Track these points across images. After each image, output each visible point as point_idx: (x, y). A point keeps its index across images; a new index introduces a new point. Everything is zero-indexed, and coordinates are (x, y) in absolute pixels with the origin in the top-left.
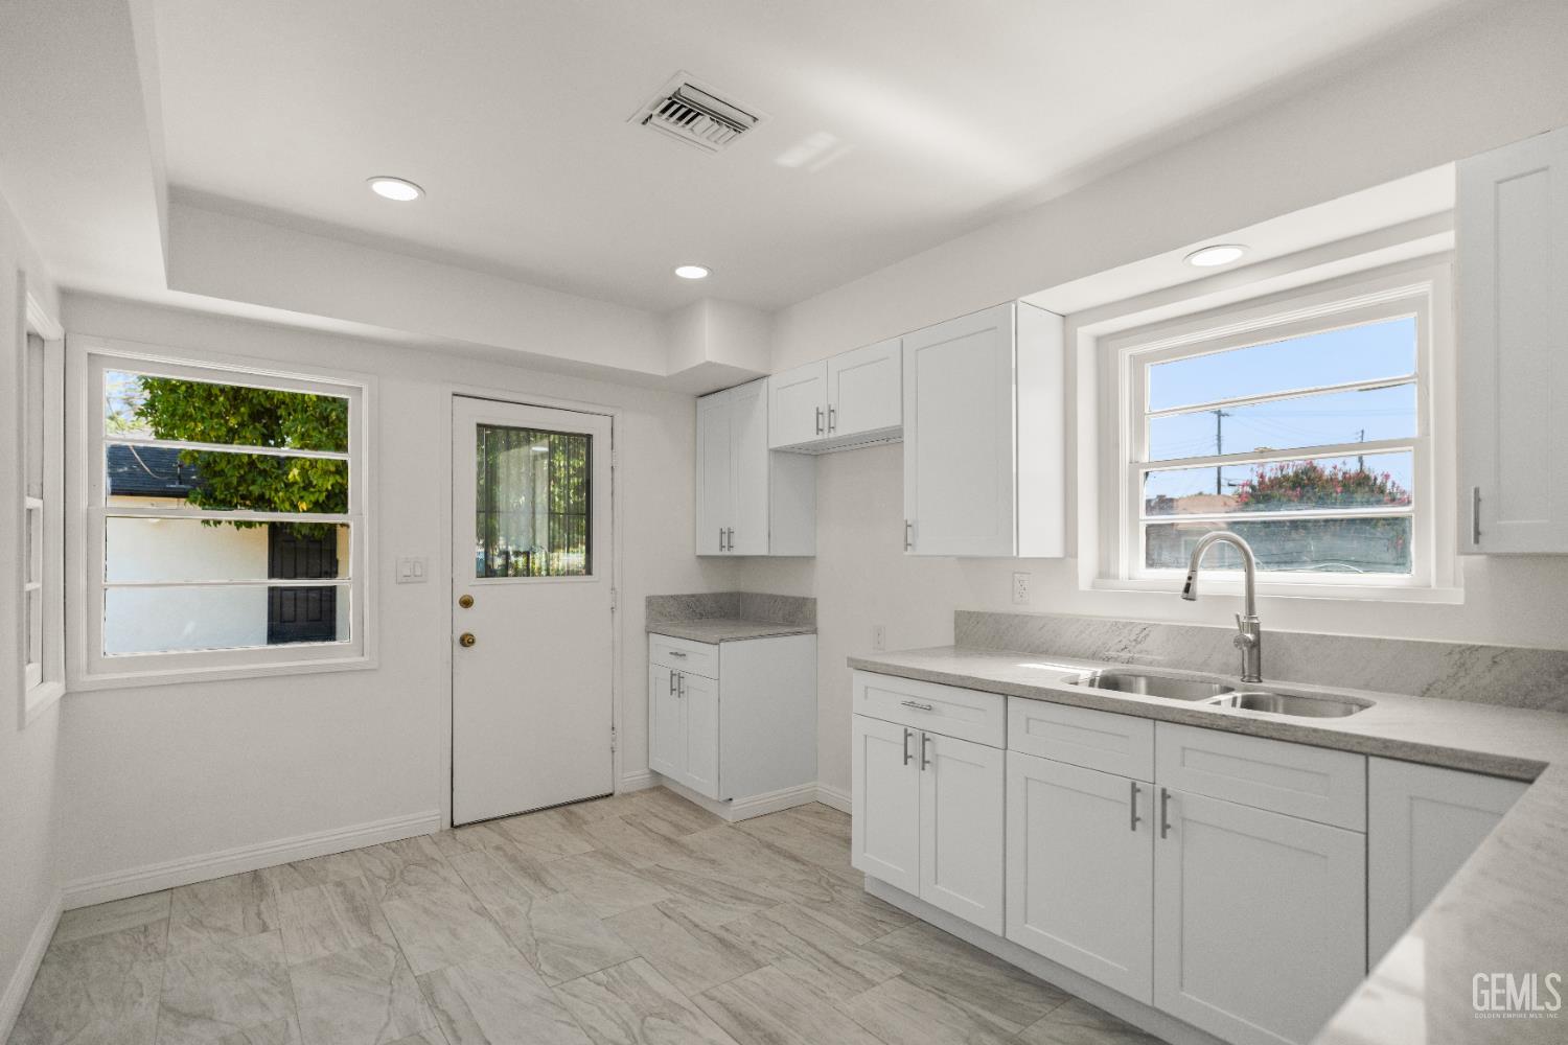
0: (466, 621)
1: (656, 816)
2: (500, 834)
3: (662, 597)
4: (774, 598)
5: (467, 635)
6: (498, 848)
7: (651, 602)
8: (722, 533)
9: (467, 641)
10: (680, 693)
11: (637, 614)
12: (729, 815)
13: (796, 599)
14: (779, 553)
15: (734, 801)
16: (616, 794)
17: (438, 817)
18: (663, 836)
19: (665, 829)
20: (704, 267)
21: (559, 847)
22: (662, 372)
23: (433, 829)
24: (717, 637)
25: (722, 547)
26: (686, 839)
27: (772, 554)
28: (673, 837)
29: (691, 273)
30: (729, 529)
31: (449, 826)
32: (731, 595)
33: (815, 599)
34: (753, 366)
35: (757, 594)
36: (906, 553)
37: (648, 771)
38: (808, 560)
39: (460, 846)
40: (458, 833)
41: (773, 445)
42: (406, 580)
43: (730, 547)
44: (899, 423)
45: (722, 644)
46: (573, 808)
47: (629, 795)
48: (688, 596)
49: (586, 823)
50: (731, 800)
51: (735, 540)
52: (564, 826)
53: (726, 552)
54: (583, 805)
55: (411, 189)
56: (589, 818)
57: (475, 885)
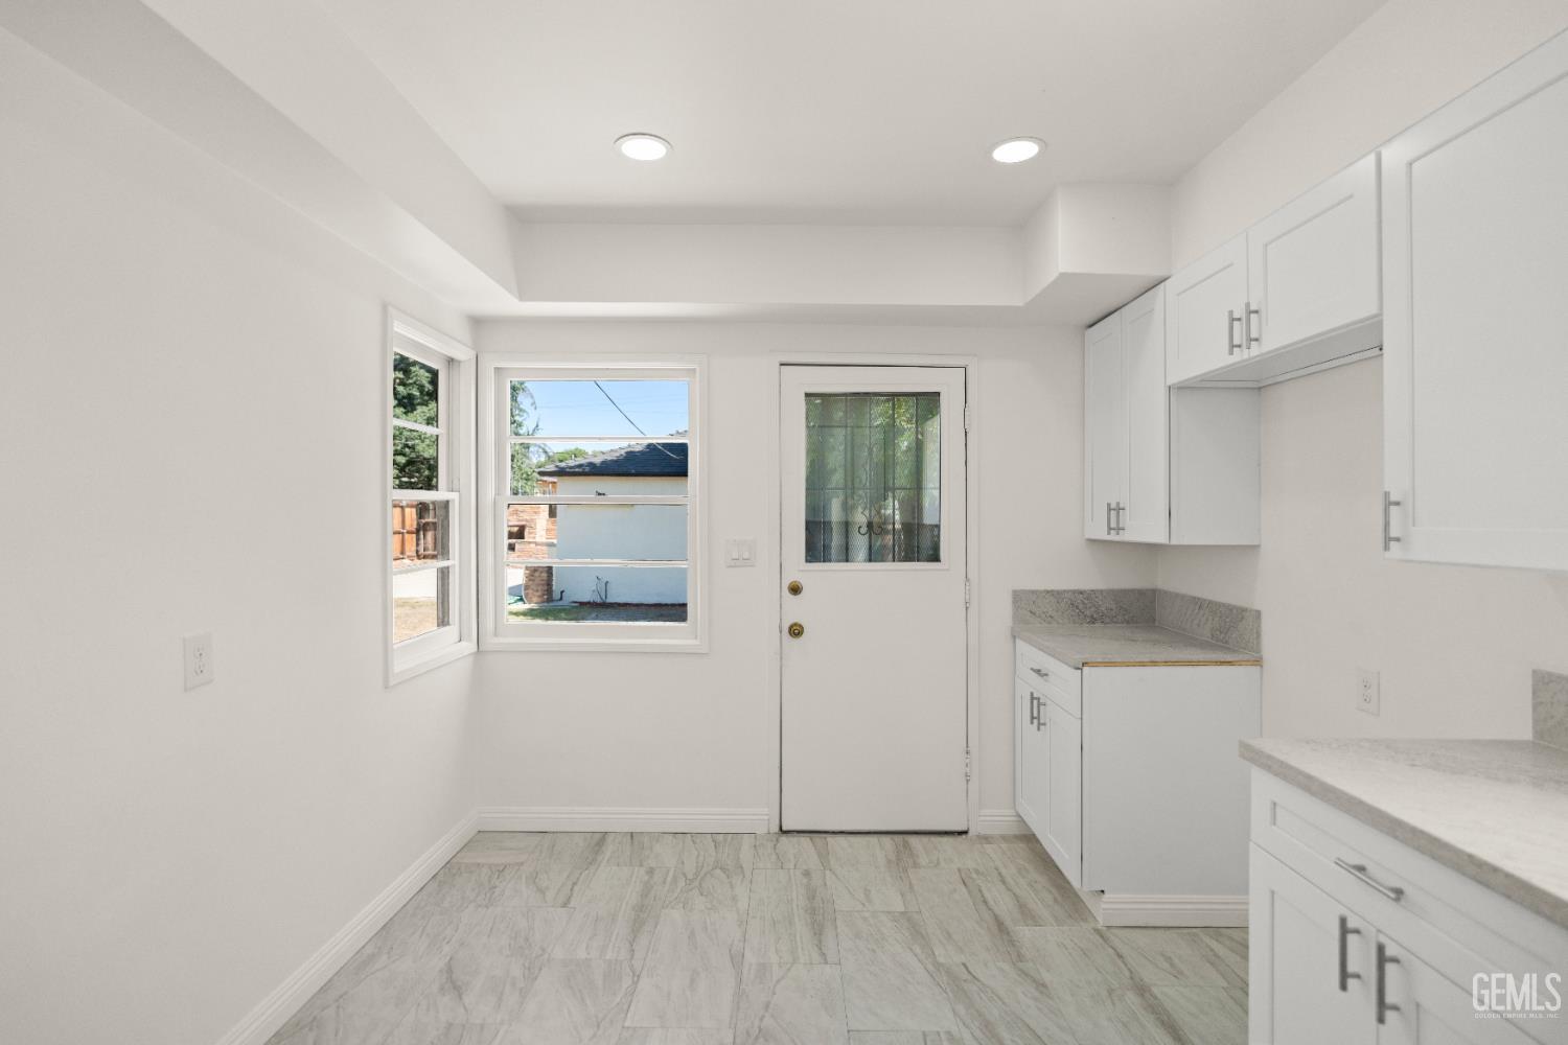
0: (796, 609)
1: (1003, 882)
2: (820, 855)
3: (1033, 592)
4: (1199, 603)
5: (795, 624)
6: (807, 874)
7: (1018, 597)
8: (1109, 509)
9: (796, 631)
10: (1039, 724)
11: (999, 613)
12: (1104, 911)
13: (1230, 608)
14: (1186, 542)
15: (1106, 896)
16: (970, 834)
17: (766, 818)
18: (996, 918)
19: (1004, 905)
20: (1030, 138)
21: (867, 892)
22: (1018, 301)
23: (761, 830)
24: (1079, 658)
25: (1110, 529)
26: (1024, 933)
27: (1174, 542)
28: (1008, 922)
29: (1016, 152)
30: (1118, 504)
31: (777, 829)
32: (1141, 593)
33: (1258, 614)
34: (1149, 270)
35: (1177, 595)
36: (1388, 554)
37: (1012, 812)
38: (1249, 551)
39: (774, 857)
40: (784, 839)
41: (1173, 380)
42: (737, 563)
43: (1119, 529)
44: (1374, 311)
45: (1086, 669)
46: (913, 840)
47: (986, 839)
48: (1074, 592)
49: (916, 865)
50: (1103, 891)
51: (1127, 520)
52: (889, 861)
53: (1113, 537)
54: (925, 839)
55: (656, 143)
56: (923, 860)
57: (754, 917)
